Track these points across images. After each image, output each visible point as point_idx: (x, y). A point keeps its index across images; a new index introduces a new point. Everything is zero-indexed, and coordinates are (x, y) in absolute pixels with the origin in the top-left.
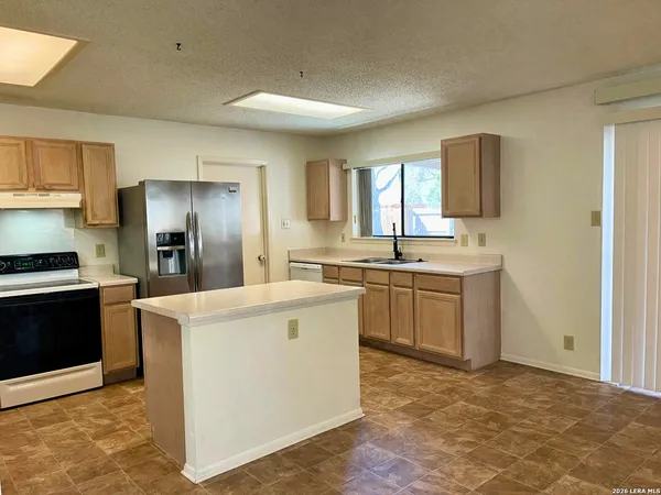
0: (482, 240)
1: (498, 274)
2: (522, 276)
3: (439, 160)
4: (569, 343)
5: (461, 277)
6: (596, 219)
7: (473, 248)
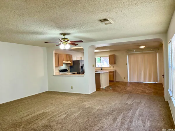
0: (113, 67)
1: (116, 71)
2: (119, 71)
3: (108, 57)
4: (124, 78)
5: (113, 71)
6: (127, 64)
7: (112, 68)
